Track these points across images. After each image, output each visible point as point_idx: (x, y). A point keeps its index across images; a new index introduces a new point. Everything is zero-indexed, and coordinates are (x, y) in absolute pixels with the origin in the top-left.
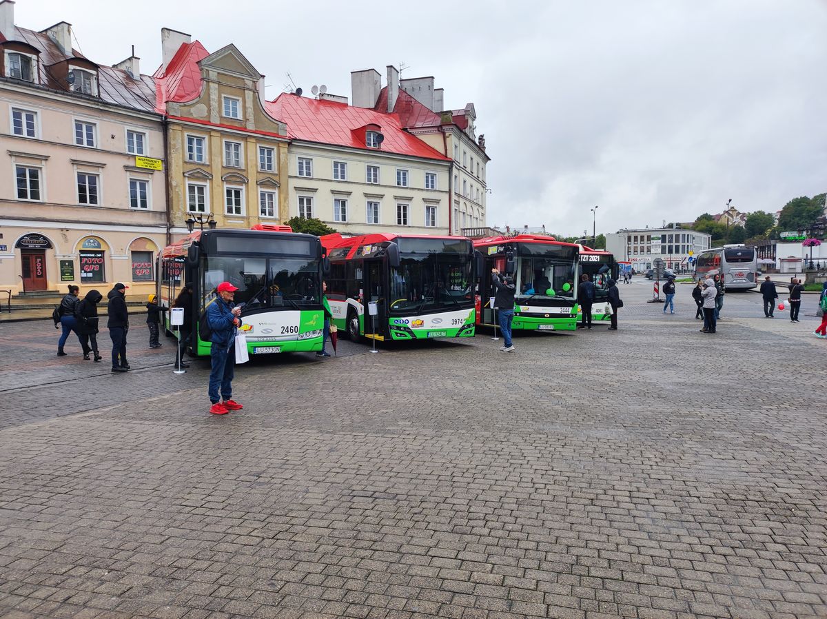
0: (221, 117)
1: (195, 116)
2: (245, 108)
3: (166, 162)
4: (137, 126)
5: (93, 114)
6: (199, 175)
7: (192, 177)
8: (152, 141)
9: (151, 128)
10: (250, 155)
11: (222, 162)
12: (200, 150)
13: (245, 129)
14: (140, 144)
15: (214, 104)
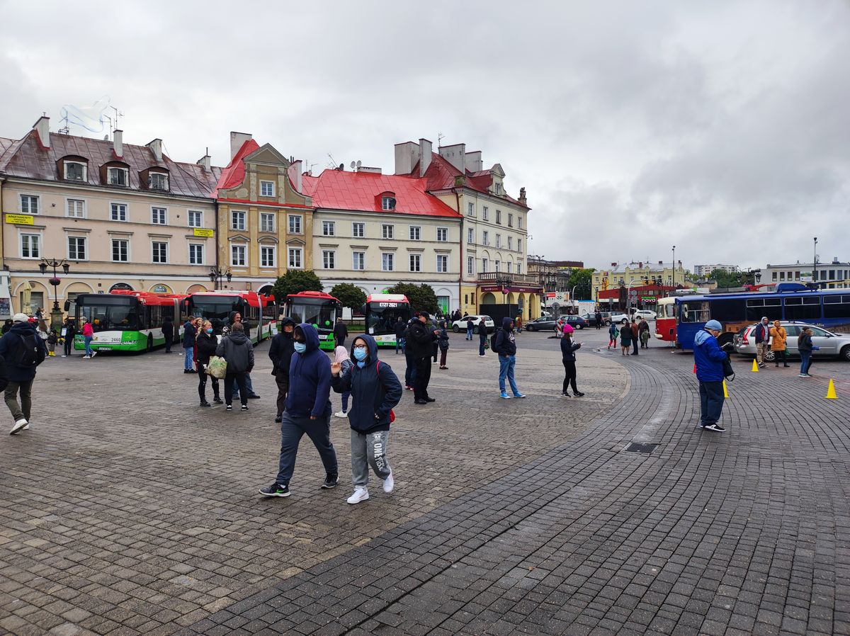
0: (258, 196)
1: (238, 197)
2: (277, 188)
3: (216, 230)
4: (196, 207)
5: (165, 202)
6: (240, 239)
7: (234, 240)
8: (207, 217)
9: (206, 208)
10: (282, 222)
11: (258, 229)
12: (242, 221)
13: (277, 204)
14: (198, 220)
15: (253, 188)
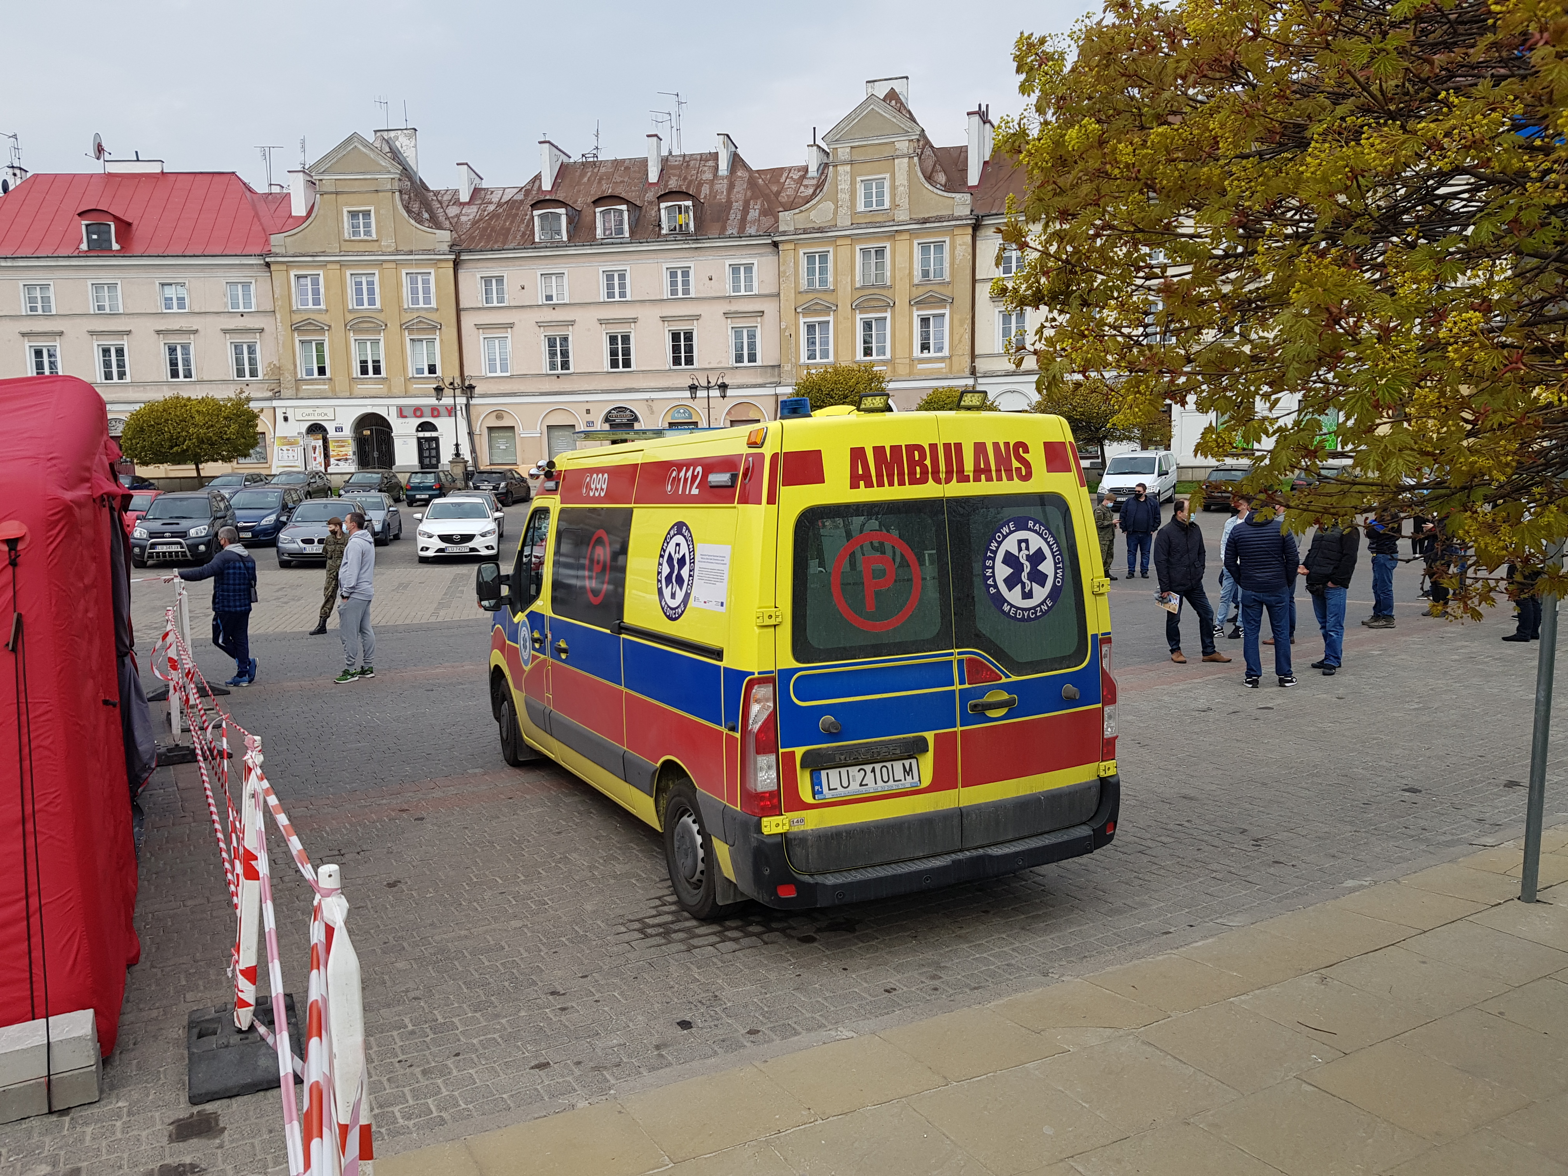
0: (855, 214)
1: (816, 222)
2: (893, 188)
4: (742, 257)
5: (687, 255)
6: (819, 307)
7: (807, 311)
8: (763, 271)
9: (761, 255)
10: (903, 261)
11: (853, 281)
12: (823, 271)
13: (892, 223)
14: (749, 279)
15: (843, 197)
